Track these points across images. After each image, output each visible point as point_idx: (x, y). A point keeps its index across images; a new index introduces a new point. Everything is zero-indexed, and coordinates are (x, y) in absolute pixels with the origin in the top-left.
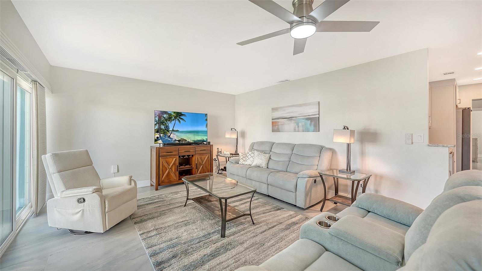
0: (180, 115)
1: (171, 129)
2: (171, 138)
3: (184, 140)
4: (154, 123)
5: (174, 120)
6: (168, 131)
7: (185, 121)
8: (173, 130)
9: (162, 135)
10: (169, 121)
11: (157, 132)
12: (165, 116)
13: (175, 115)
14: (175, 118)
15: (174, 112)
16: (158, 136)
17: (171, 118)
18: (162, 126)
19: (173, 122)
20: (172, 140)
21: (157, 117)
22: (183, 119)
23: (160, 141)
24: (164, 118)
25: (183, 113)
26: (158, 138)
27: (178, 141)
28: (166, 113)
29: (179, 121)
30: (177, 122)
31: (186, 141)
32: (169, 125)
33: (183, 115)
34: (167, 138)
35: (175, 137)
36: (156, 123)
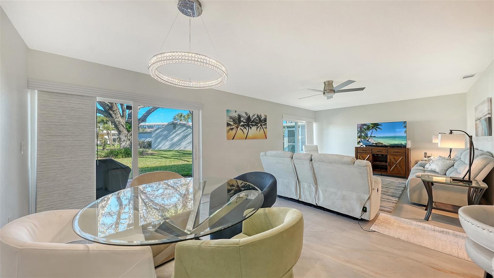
0: (377, 125)
1: (369, 135)
2: (369, 142)
3: (381, 143)
4: (357, 132)
5: (371, 129)
6: (367, 137)
7: (381, 129)
8: (371, 136)
9: (362, 140)
10: (368, 130)
11: (359, 138)
12: (364, 127)
13: (372, 126)
14: (373, 128)
15: (372, 124)
16: (360, 140)
17: (369, 128)
18: (362, 134)
19: (371, 131)
20: (370, 143)
21: (359, 128)
22: (379, 128)
23: (361, 144)
24: (364, 128)
25: (379, 124)
26: (359, 141)
27: (375, 144)
28: (365, 125)
29: (376, 130)
30: (374, 130)
31: (383, 144)
32: (368, 133)
33: (379, 125)
34: (366, 142)
35: (372, 141)
36: (358, 132)
